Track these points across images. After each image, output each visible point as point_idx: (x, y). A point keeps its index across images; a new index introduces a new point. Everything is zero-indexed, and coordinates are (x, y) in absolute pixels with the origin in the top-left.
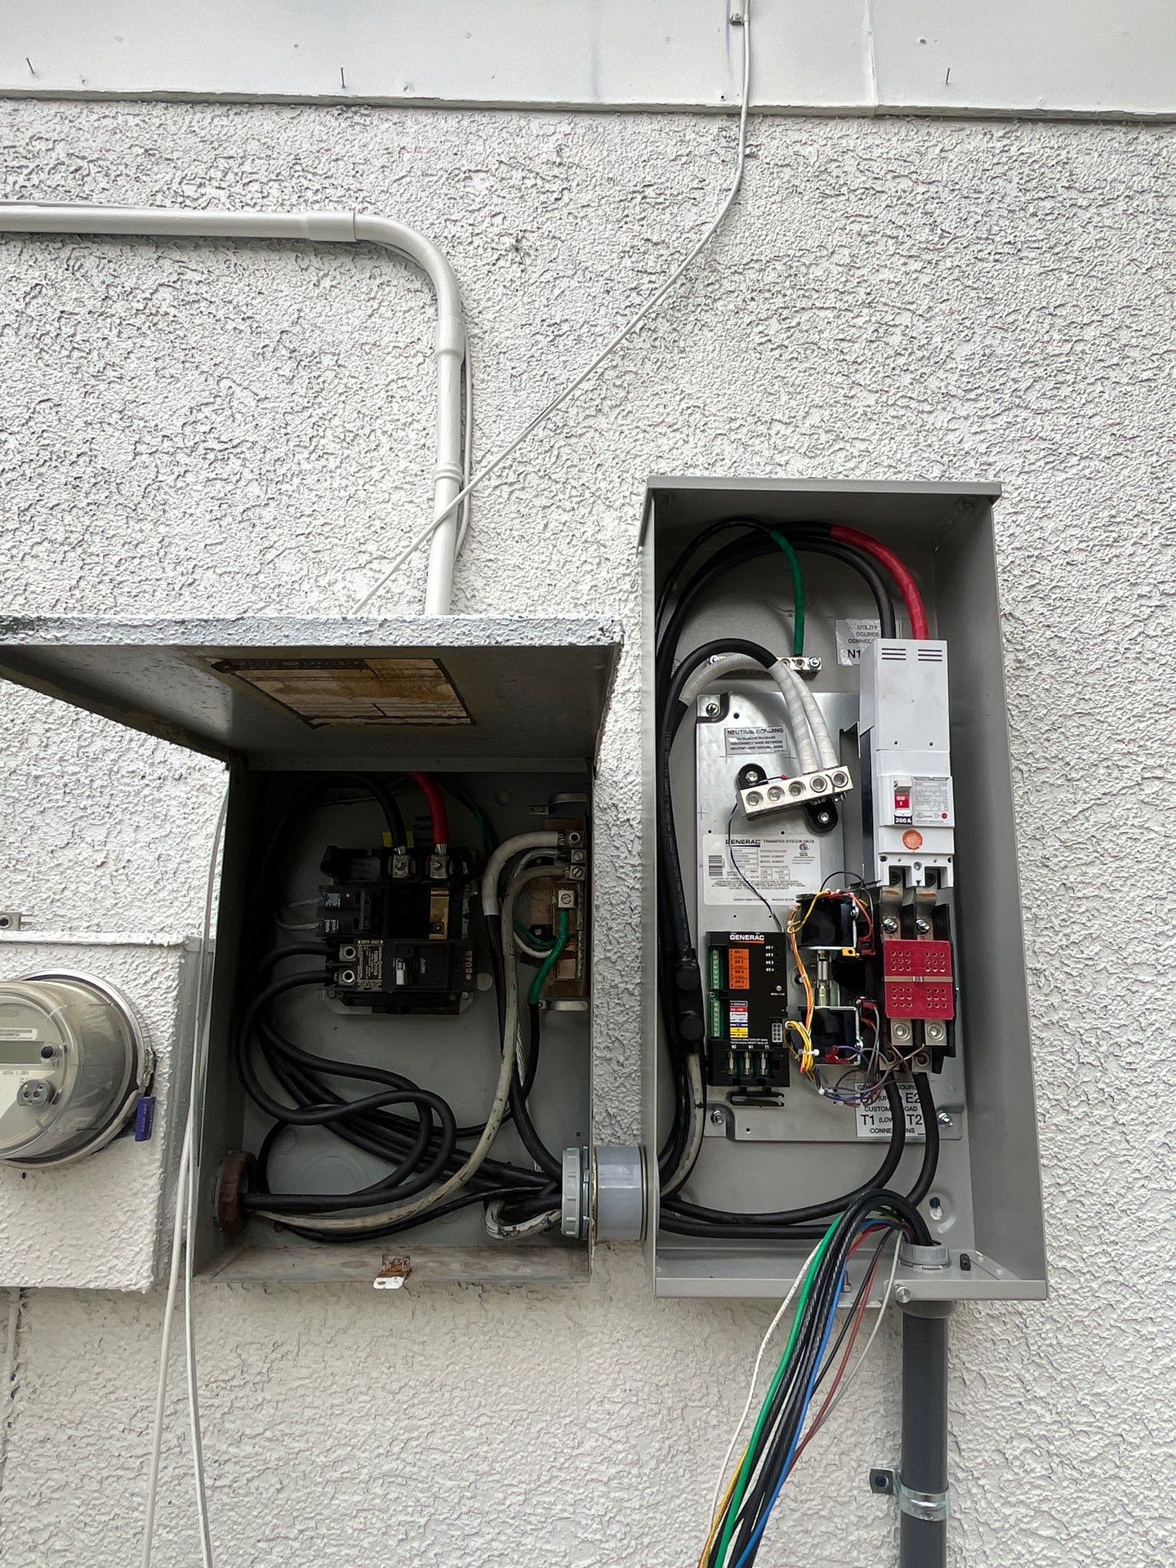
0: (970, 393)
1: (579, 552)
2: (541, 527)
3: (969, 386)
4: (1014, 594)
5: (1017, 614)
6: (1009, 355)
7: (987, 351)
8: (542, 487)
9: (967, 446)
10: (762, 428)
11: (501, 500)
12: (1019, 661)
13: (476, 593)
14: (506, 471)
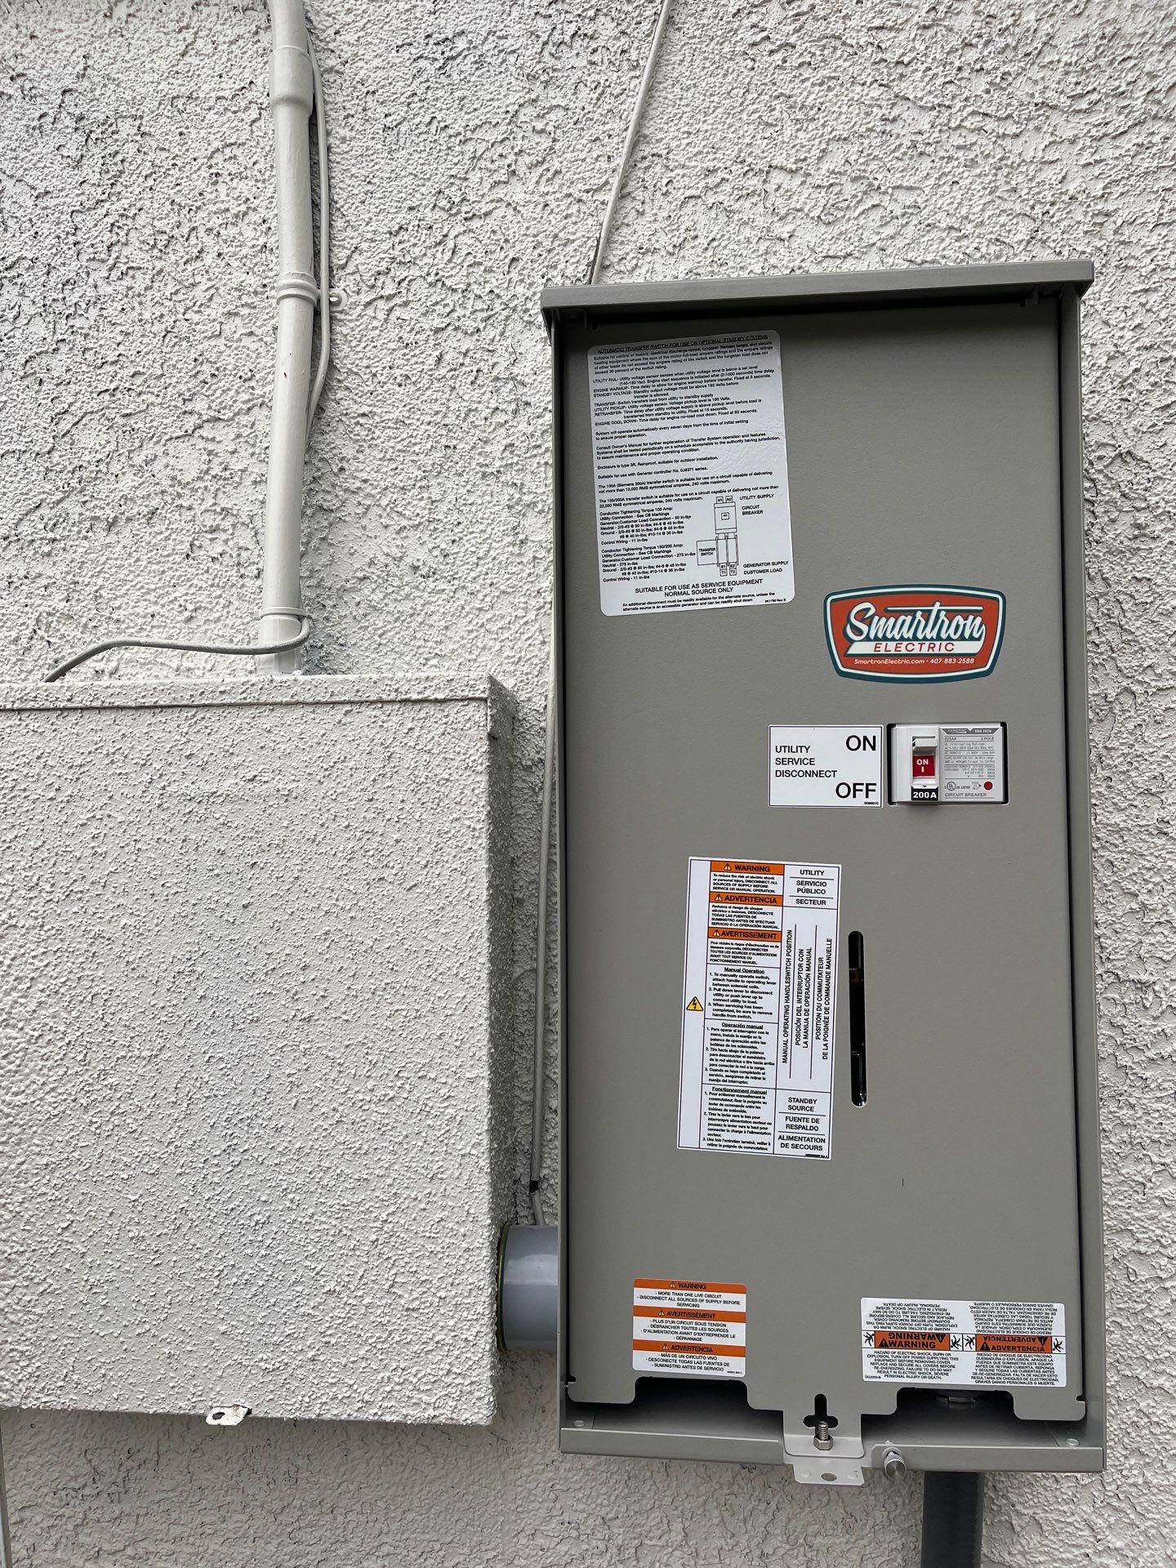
0: (1081, 102)
1: (488, 395)
2: (431, 361)
3: (1079, 90)
4: (1136, 421)
5: (1139, 453)
6: (1145, 33)
7: (1109, 30)
8: (434, 298)
9: (1072, 187)
10: (754, 182)
11: (375, 323)
12: (1138, 526)
13: (346, 465)
14: (382, 278)
